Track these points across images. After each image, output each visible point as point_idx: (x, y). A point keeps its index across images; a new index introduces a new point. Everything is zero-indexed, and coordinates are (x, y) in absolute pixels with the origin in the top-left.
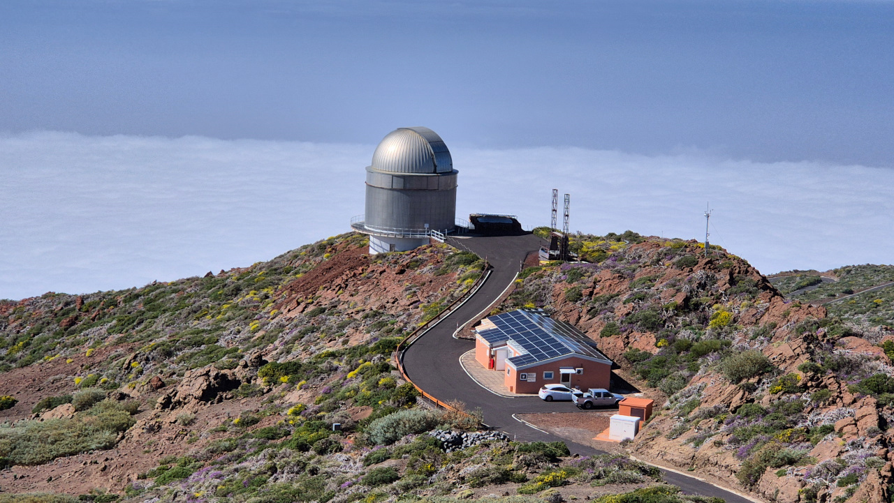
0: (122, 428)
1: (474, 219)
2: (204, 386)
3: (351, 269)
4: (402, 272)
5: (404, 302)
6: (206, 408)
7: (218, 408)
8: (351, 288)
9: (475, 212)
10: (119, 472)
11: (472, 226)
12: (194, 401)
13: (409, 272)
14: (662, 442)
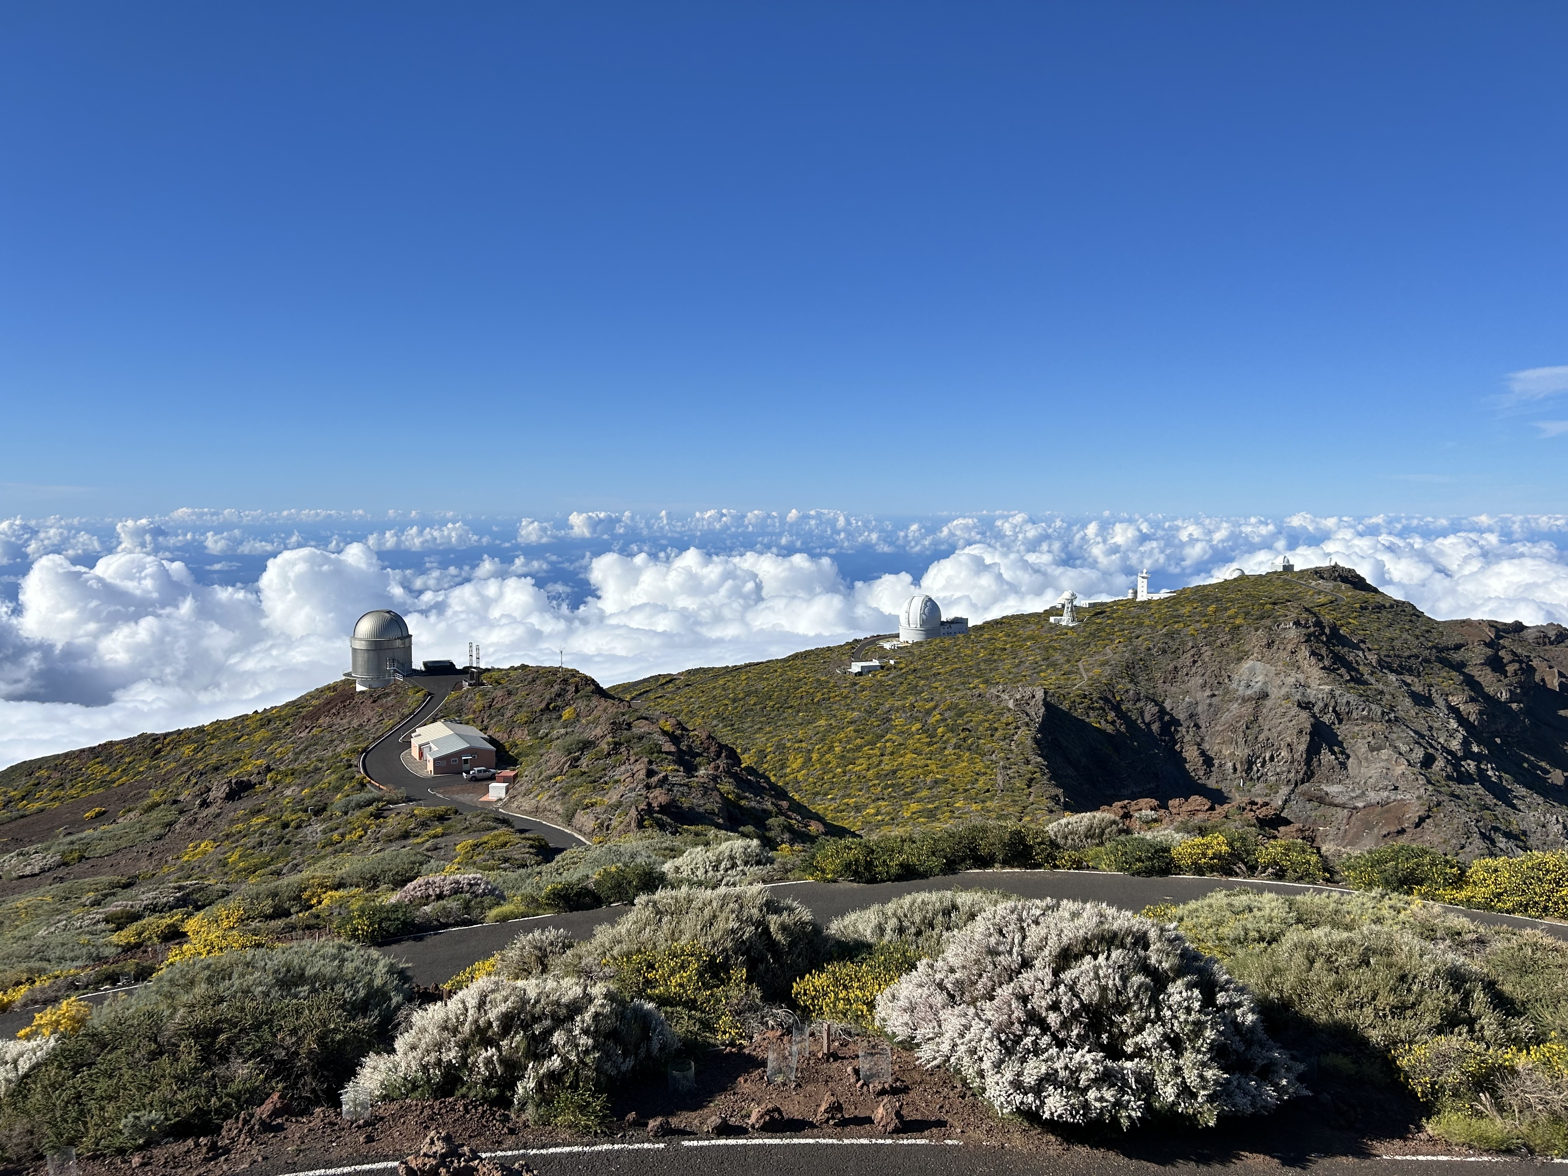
0: (170, 824)
1: (425, 664)
2: (227, 790)
3: (342, 702)
4: (374, 702)
5: (374, 721)
6: (229, 805)
7: (237, 804)
8: (342, 714)
9: (426, 660)
10: (160, 856)
11: (423, 669)
12: (220, 801)
13: (380, 702)
14: (520, 799)
